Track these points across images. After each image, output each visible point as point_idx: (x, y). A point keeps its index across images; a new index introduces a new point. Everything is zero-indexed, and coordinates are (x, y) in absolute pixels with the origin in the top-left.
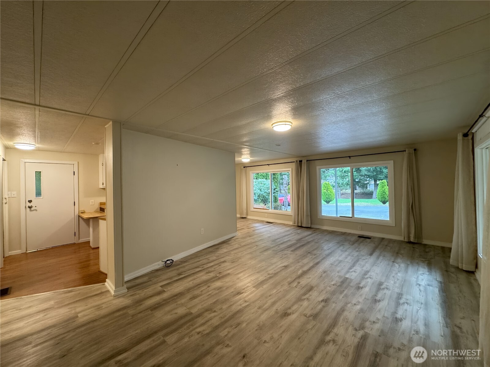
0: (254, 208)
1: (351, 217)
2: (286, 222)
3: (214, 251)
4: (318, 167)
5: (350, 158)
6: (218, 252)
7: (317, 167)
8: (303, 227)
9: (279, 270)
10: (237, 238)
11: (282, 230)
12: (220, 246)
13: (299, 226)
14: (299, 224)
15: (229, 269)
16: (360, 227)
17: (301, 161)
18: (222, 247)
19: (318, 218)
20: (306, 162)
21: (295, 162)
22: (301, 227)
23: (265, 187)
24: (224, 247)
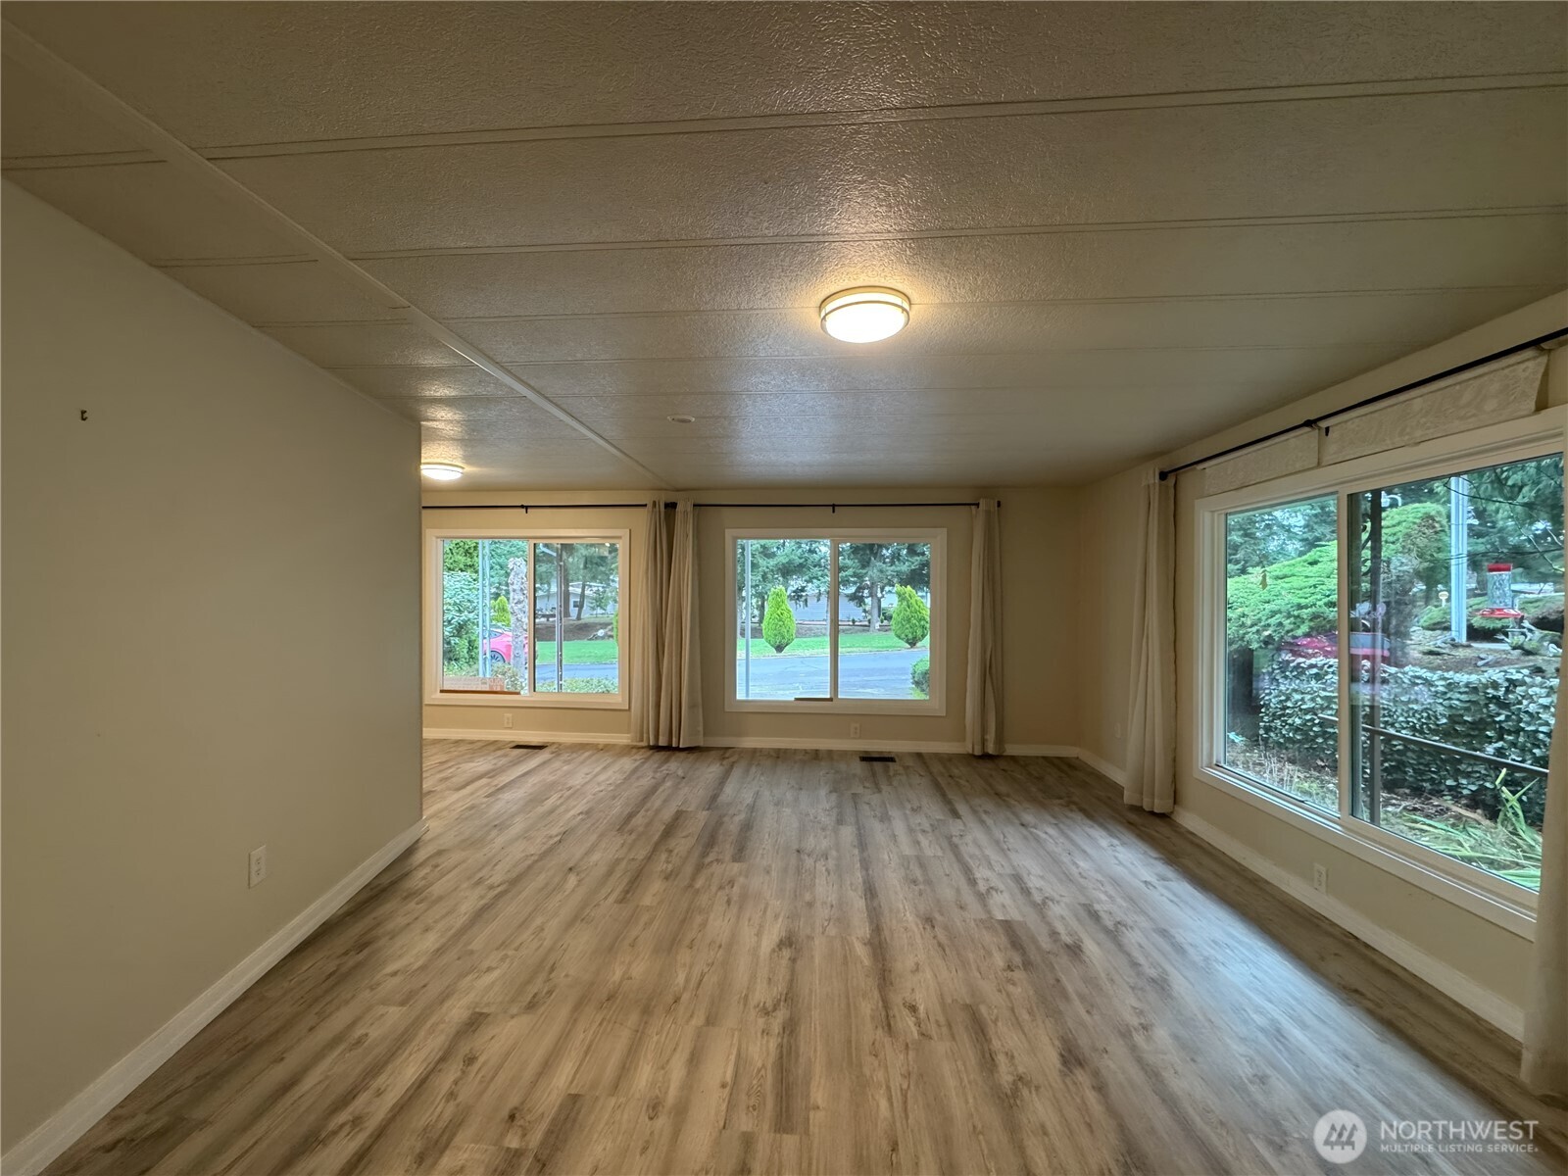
0: (442, 691)
1: (830, 700)
2: (602, 738)
3: (358, 966)
4: (729, 533)
5: (834, 512)
6: (391, 968)
7: (726, 530)
8: (678, 749)
9: (782, 973)
10: (440, 853)
11: (609, 773)
12: (366, 922)
13: (657, 748)
14: (661, 738)
15: (547, 1066)
16: (856, 729)
17: (671, 506)
18: (390, 926)
19: (727, 710)
20: (690, 508)
21: (650, 506)
22: (669, 748)
23: (448, 600)
24: (400, 920)
